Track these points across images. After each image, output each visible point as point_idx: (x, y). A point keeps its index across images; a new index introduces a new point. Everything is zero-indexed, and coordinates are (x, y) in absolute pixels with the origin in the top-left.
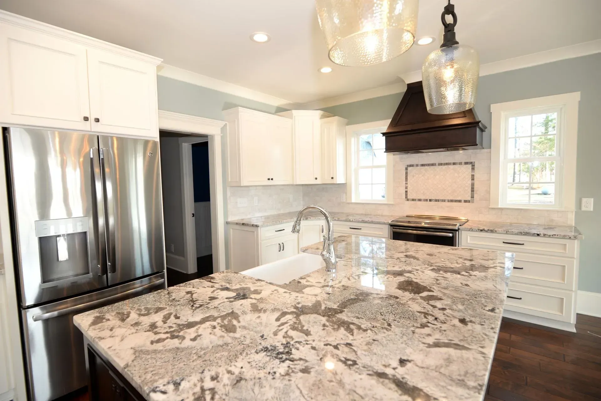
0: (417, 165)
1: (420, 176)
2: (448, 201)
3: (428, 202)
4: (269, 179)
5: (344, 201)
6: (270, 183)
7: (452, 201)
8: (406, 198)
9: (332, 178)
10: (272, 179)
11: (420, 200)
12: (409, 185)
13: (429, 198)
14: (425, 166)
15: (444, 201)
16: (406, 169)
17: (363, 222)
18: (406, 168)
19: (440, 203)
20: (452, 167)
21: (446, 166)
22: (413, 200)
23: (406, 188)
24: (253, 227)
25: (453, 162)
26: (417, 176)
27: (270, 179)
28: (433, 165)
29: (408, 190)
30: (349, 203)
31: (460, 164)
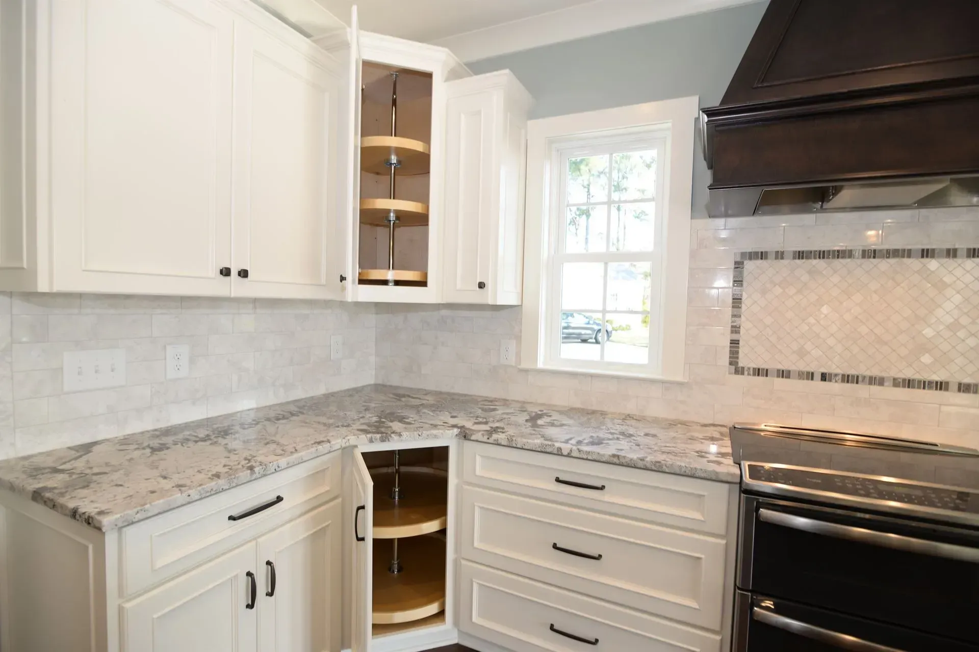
0: (780, 255)
1: (792, 291)
2: (896, 383)
3: (817, 383)
4: (226, 272)
5: (512, 361)
6: (234, 287)
7: (909, 383)
8: (731, 364)
9: (481, 285)
10: (244, 274)
11: (784, 374)
12: (745, 324)
13: (819, 370)
14: (808, 258)
15: (878, 381)
16: (739, 265)
17: (617, 461)
18: (736, 263)
19: (863, 390)
20: (914, 263)
21: (892, 261)
22: (758, 372)
23: (735, 329)
24: (73, 522)
25: (920, 247)
26: (778, 290)
27: (234, 272)
28: (839, 254)
29: (743, 337)
30: (526, 371)
31: (952, 253)
